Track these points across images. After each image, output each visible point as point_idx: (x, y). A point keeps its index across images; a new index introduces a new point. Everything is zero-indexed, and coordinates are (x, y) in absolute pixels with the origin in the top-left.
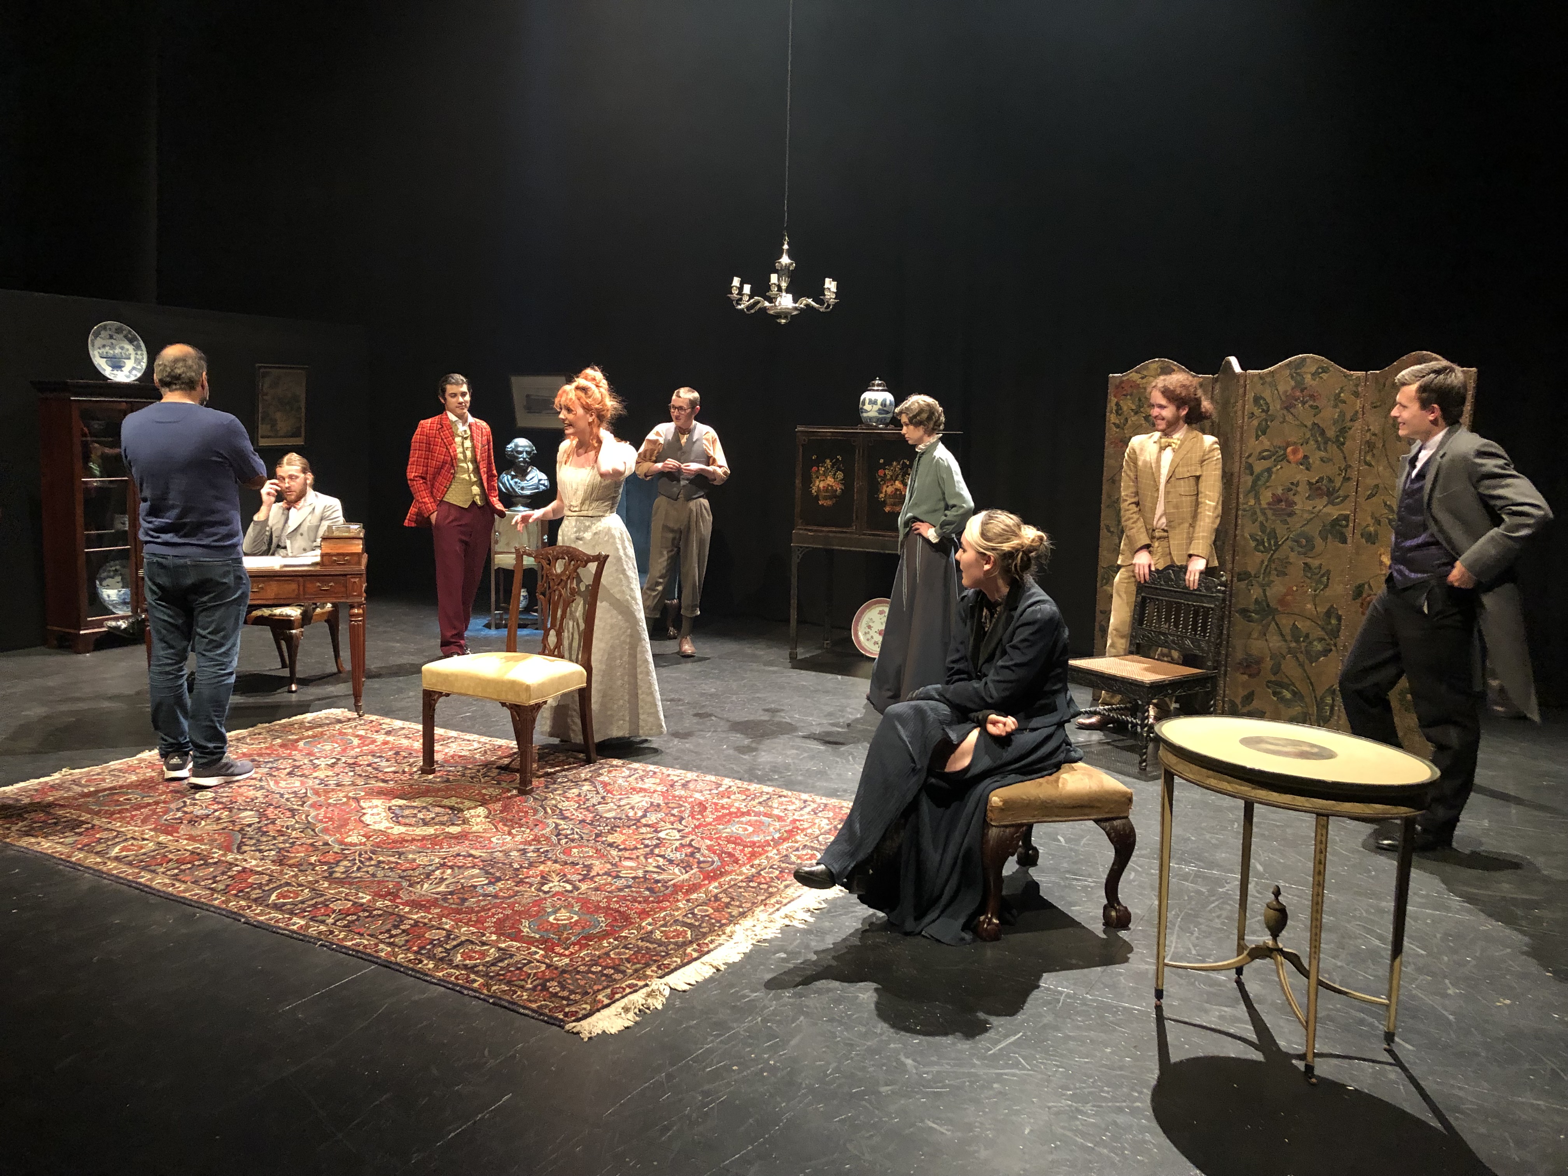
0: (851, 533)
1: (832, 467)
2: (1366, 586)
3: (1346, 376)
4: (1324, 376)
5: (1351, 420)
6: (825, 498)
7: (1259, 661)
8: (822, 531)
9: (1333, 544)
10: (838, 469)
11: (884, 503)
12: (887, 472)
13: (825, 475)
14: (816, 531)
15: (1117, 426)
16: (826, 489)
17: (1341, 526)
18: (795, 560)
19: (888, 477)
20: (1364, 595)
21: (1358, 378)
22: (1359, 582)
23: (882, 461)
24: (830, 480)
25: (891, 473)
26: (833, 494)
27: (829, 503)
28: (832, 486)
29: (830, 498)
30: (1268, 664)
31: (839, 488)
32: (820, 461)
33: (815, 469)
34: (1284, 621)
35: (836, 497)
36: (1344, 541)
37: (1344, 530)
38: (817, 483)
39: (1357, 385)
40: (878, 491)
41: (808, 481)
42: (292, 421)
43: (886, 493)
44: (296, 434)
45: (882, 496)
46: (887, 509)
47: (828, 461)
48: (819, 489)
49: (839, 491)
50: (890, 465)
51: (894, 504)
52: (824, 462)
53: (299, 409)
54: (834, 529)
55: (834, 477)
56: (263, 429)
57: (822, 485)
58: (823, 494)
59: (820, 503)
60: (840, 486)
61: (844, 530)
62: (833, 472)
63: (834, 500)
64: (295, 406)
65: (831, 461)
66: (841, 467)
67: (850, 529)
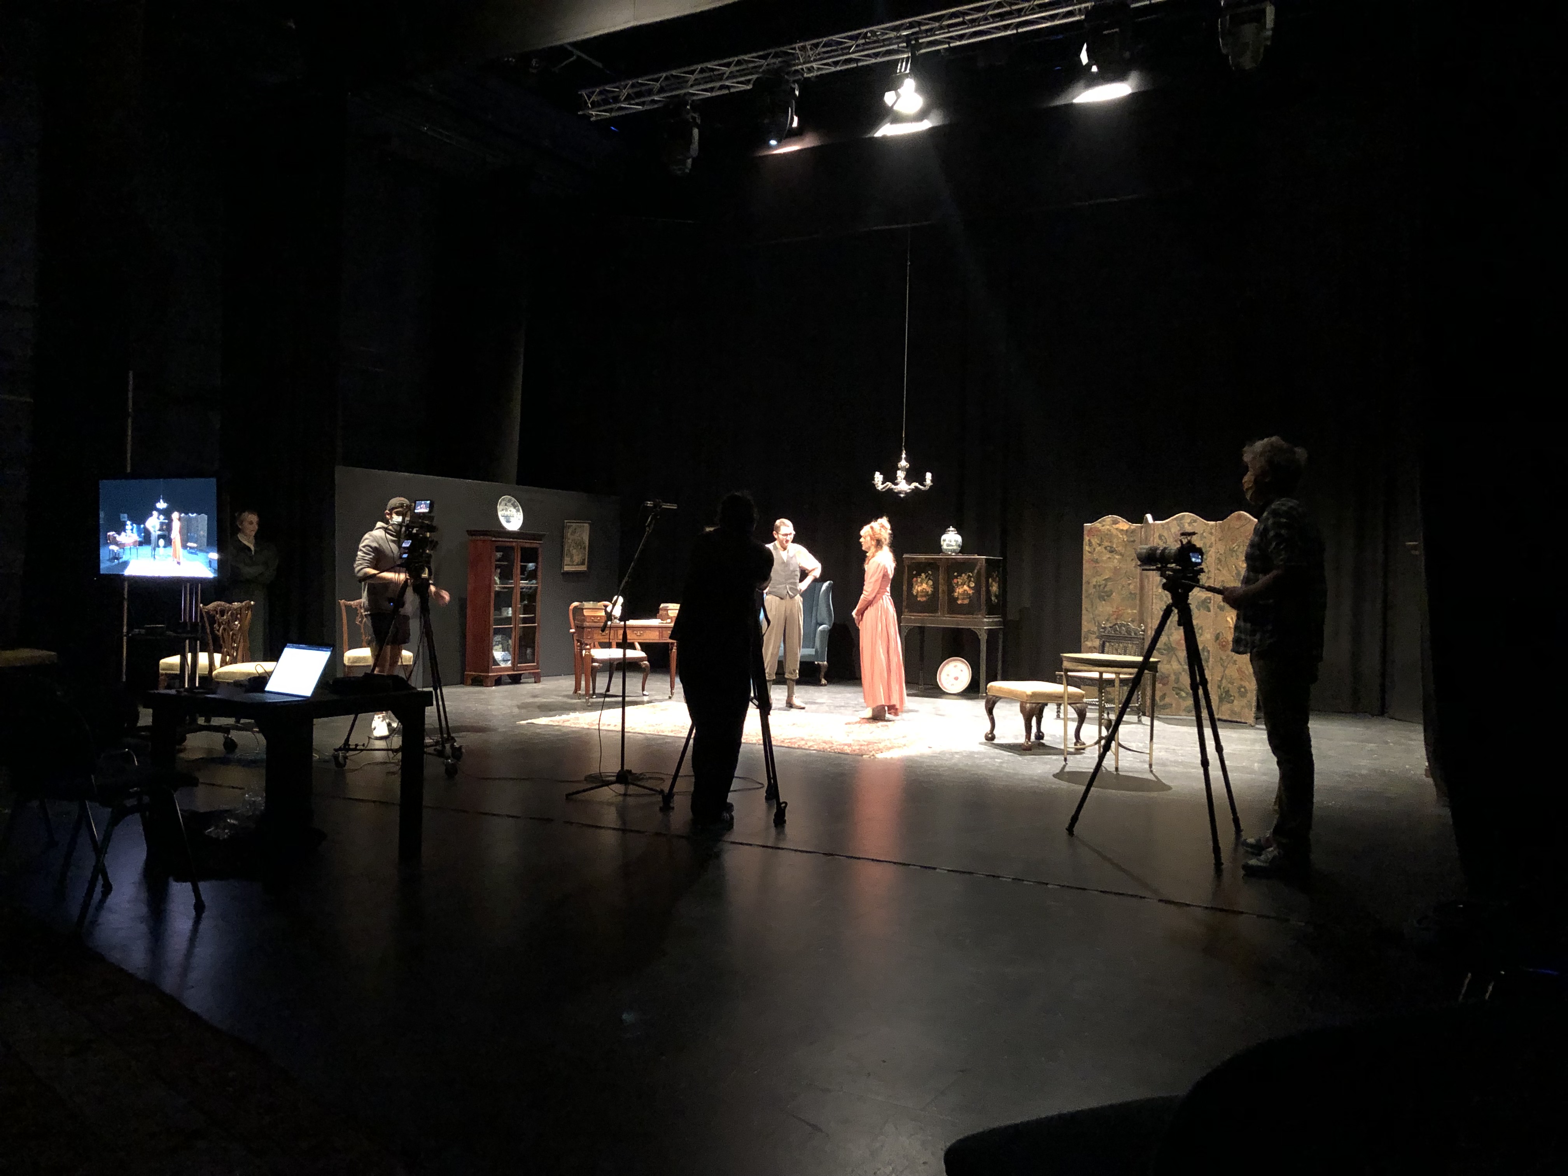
0: (938, 617)
1: (926, 578)
2: (1221, 634)
3: (1205, 524)
4: (1195, 524)
5: (1210, 547)
6: (922, 596)
7: (1168, 677)
8: (920, 616)
9: (1203, 612)
10: (929, 579)
11: (957, 599)
12: (959, 580)
13: (922, 583)
14: (916, 616)
15: (1089, 552)
16: (922, 591)
17: (1207, 602)
19: (960, 583)
20: (1220, 638)
21: (1212, 526)
22: (1218, 632)
23: (956, 574)
24: (924, 586)
25: (961, 581)
26: (926, 594)
27: (924, 599)
28: (926, 589)
29: (925, 596)
30: (1173, 677)
31: (930, 590)
32: (919, 574)
33: (915, 579)
34: (1180, 654)
35: (928, 595)
36: (1209, 611)
37: (1209, 605)
38: (916, 587)
39: (1211, 529)
40: (954, 591)
41: (911, 586)
42: (580, 556)
43: (959, 593)
44: (583, 564)
45: (956, 594)
46: (959, 602)
47: (923, 574)
48: (918, 592)
49: (930, 592)
50: (961, 576)
51: (963, 599)
52: (921, 575)
53: (585, 548)
54: (927, 615)
55: (927, 583)
56: (567, 560)
57: (919, 589)
58: (920, 594)
59: (918, 599)
60: (931, 589)
61: (933, 615)
62: (926, 581)
63: (927, 597)
64: (583, 546)
65: (925, 574)
66: (931, 577)
67: (937, 615)
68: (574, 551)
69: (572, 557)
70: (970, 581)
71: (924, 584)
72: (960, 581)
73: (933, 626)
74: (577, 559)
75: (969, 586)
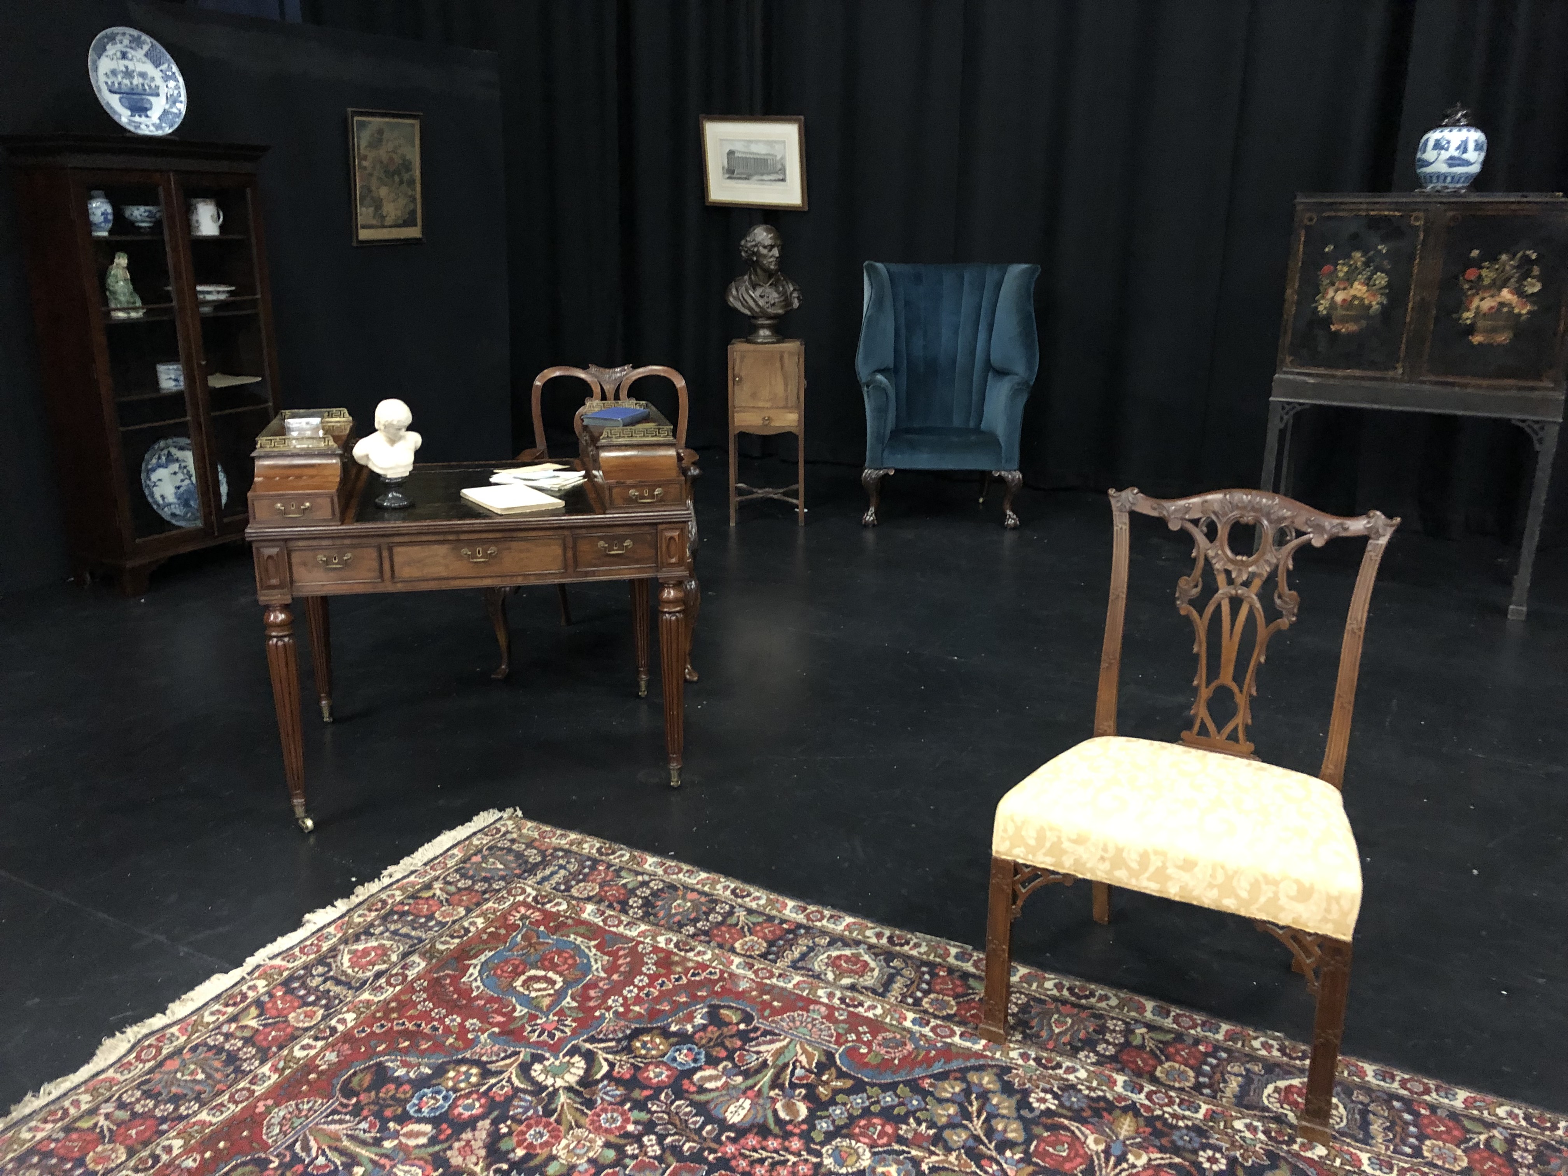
0: (1393, 379)
1: (1366, 264)
6: (1344, 320)
8: (1333, 376)
10: (1379, 269)
11: (1471, 329)
12: (1484, 272)
13: (1349, 280)
14: (1321, 376)
16: (1348, 304)
18: (1274, 426)
19: (1487, 282)
23: (1475, 253)
24: (1359, 289)
25: (1493, 275)
26: (1362, 314)
27: (1352, 327)
28: (1362, 300)
29: (1355, 319)
31: (1375, 302)
32: (1341, 256)
33: (1327, 268)
35: (1368, 317)
38: (1331, 293)
40: (1461, 305)
41: (1311, 289)
42: (402, 201)
43: (1477, 314)
44: (409, 222)
45: (1468, 315)
46: (1477, 339)
47: (1357, 255)
48: (1333, 304)
49: (1375, 307)
50: (1494, 259)
51: (1494, 330)
52: (1350, 257)
53: (412, 182)
54: (1357, 373)
55: (1368, 282)
56: (364, 213)
57: (1340, 297)
58: (1341, 312)
59: (1333, 328)
60: (1379, 299)
61: (1378, 374)
62: (1367, 273)
63: (1364, 323)
64: (406, 177)
65: (1364, 254)
66: (1386, 264)
67: (1391, 374)
68: (383, 192)
69: (378, 205)
70: (1526, 275)
71: (1356, 285)
72: (1488, 275)
73: (1376, 406)
74: (392, 210)
75: (1519, 292)
